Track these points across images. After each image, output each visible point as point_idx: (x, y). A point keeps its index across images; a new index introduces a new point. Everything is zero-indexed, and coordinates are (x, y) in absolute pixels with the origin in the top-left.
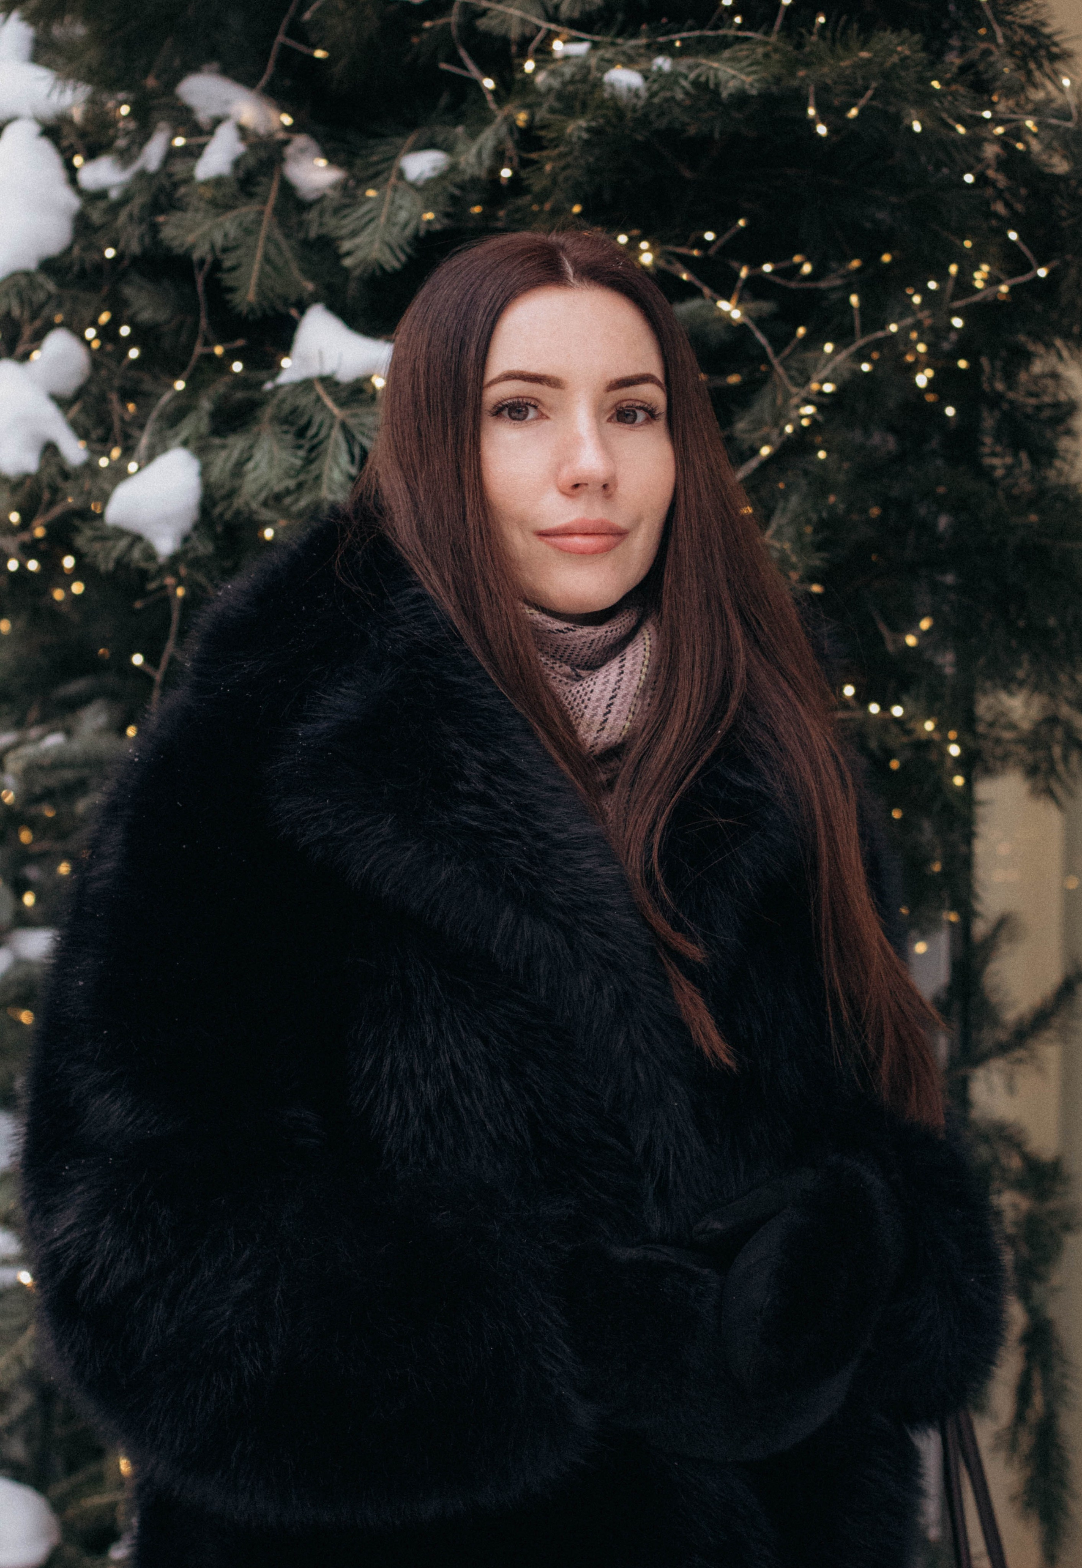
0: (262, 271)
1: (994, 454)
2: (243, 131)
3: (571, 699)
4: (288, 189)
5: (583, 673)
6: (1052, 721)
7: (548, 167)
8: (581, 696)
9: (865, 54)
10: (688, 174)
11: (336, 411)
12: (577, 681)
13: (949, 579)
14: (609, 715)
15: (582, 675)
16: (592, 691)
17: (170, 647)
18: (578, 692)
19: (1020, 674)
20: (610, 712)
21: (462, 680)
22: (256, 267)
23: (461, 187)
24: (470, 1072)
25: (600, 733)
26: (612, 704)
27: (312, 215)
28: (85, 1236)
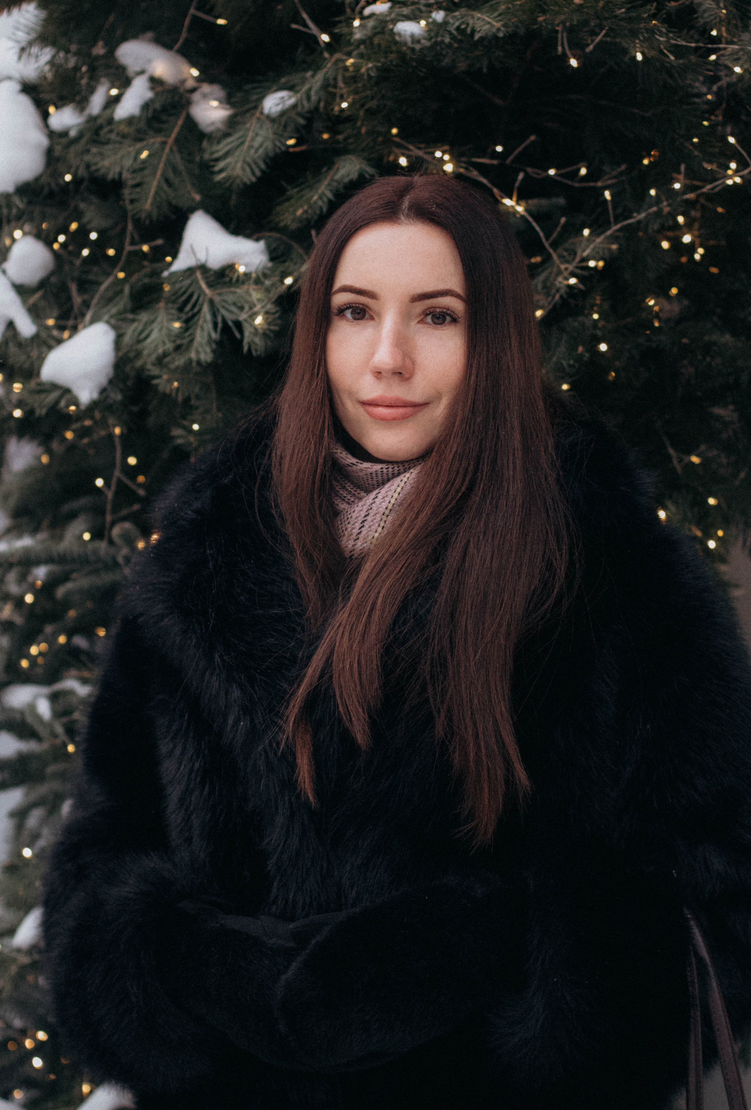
0: (159, 187)
2: (154, 82)
4: (191, 124)
10: (499, 101)
11: (207, 291)
14: (363, 529)
17: (117, 473)
20: (363, 526)
22: (155, 183)
25: (356, 541)
26: (365, 521)
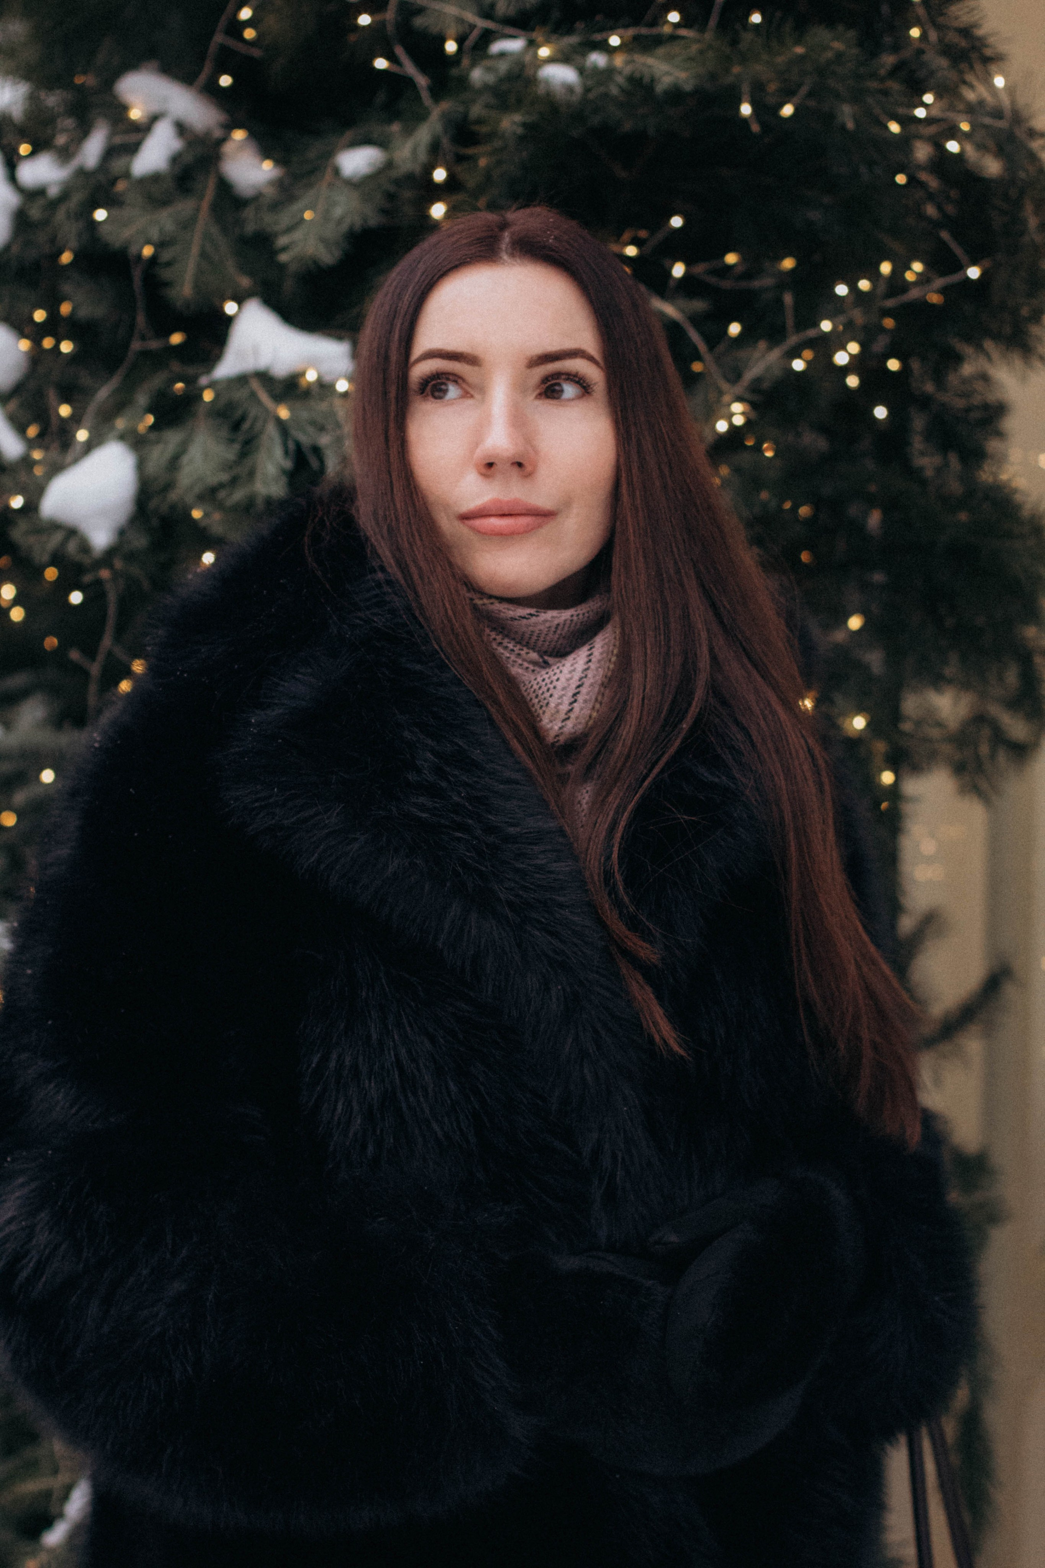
0: (198, 266)
1: (922, 454)
2: (181, 128)
3: (536, 687)
4: (225, 187)
5: (550, 660)
6: (979, 719)
7: (483, 162)
8: (546, 684)
9: (799, 50)
10: (621, 174)
12: (544, 668)
13: (878, 577)
14: (575, 704)
15: (550, 662)
16: (558, 680)
17: (107, 641)
18: (544, 680)
19: (948, 671)
20: (575, 701)
21: (418, 667)
22: (192, 262)
23: (397, 182)
24: (415, 1071)
25: (565, 722)
26: (578, 693)
27: (249, 213)
28: (23, 1229)
